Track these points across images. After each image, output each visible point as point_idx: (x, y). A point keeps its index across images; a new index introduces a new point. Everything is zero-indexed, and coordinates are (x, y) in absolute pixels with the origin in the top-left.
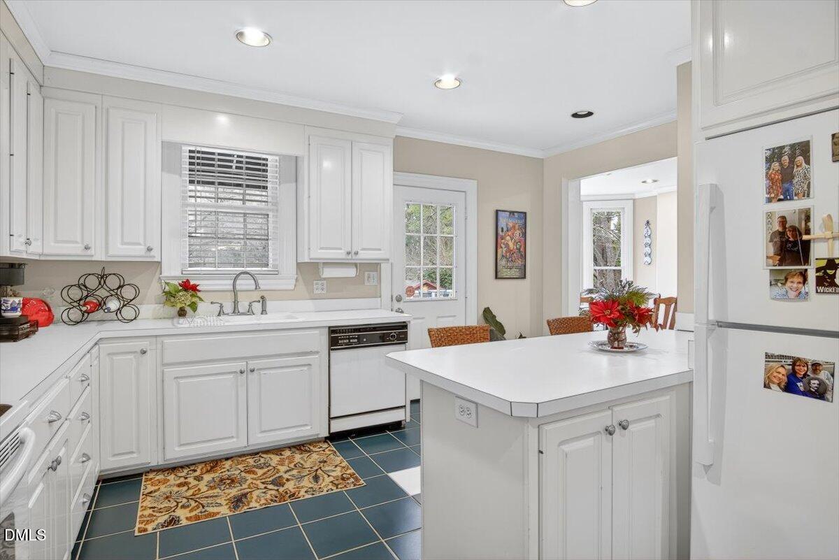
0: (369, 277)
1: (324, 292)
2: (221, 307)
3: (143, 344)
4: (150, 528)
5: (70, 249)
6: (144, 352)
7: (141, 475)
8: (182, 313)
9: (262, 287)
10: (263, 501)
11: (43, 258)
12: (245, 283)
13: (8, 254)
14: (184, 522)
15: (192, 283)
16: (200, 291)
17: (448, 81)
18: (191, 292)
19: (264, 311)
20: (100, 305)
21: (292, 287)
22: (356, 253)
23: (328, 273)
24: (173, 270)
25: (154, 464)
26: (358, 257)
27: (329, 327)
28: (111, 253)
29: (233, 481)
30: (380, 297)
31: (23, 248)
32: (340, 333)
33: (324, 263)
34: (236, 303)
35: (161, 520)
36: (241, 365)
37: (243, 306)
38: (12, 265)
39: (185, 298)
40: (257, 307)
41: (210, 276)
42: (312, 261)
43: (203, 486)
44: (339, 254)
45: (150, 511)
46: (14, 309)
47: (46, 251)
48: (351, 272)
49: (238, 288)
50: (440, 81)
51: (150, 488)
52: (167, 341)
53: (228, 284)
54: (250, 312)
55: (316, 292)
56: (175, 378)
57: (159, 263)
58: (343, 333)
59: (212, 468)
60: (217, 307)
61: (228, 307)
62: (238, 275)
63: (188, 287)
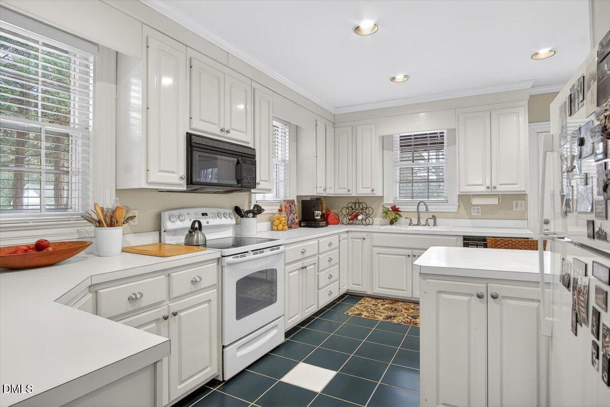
0: (516, 205)
1: (480, 214)
2: (411, 220)
3: (364, 235)
4: (350, 314)
5: (342, 192)
6: (364, 239)
7: (364, 297)
8: (392, 223)
9: (430, 211)
10: (400, 321)
11: (335, 196)
12: (422, 208)
13: (315, 194)
14: (363, 316)
15: (397, 207)
16: (400, 211)
17: (544, 52)
18: (396, 212)
19: (435, 224)
20: (356, 216)
21: (456, 211)
22: (495, 188)
23: (475, 201)
24: (389, 201)
25: (368, 293)
26: (496, 190)
27: (464, 236)
28: (358, 193)
29: (396, 310)
30: (527, 219)
31: (323, 192)
32: (471, 241)
33: (472, 195)
34: (419, 219)
35: (356, 313)
36: (409, 252)
37: (423, 222)
38: (317, 199)
39: (392, 215)
40: (431, 222)
41: (406, 204)
42: (462, 194)
43: (382, 308)
44: (483, 189)
45: (355, 309)
46: (318, 216)
47: (336, 193)
48: (495, 201)
49: (420, 210)
50: (537, 54)
51: (363, 302)
52: (374, 234)
53: (414, 208)
54: (427, 224)
55: (473, 214)
56: (377, 253)
57: (383, 197)
58: (472, 241)
59: (393, 303)
60: (408, 220)
61: (415, 221)
62: (420, 202)
63: (395, 209)
